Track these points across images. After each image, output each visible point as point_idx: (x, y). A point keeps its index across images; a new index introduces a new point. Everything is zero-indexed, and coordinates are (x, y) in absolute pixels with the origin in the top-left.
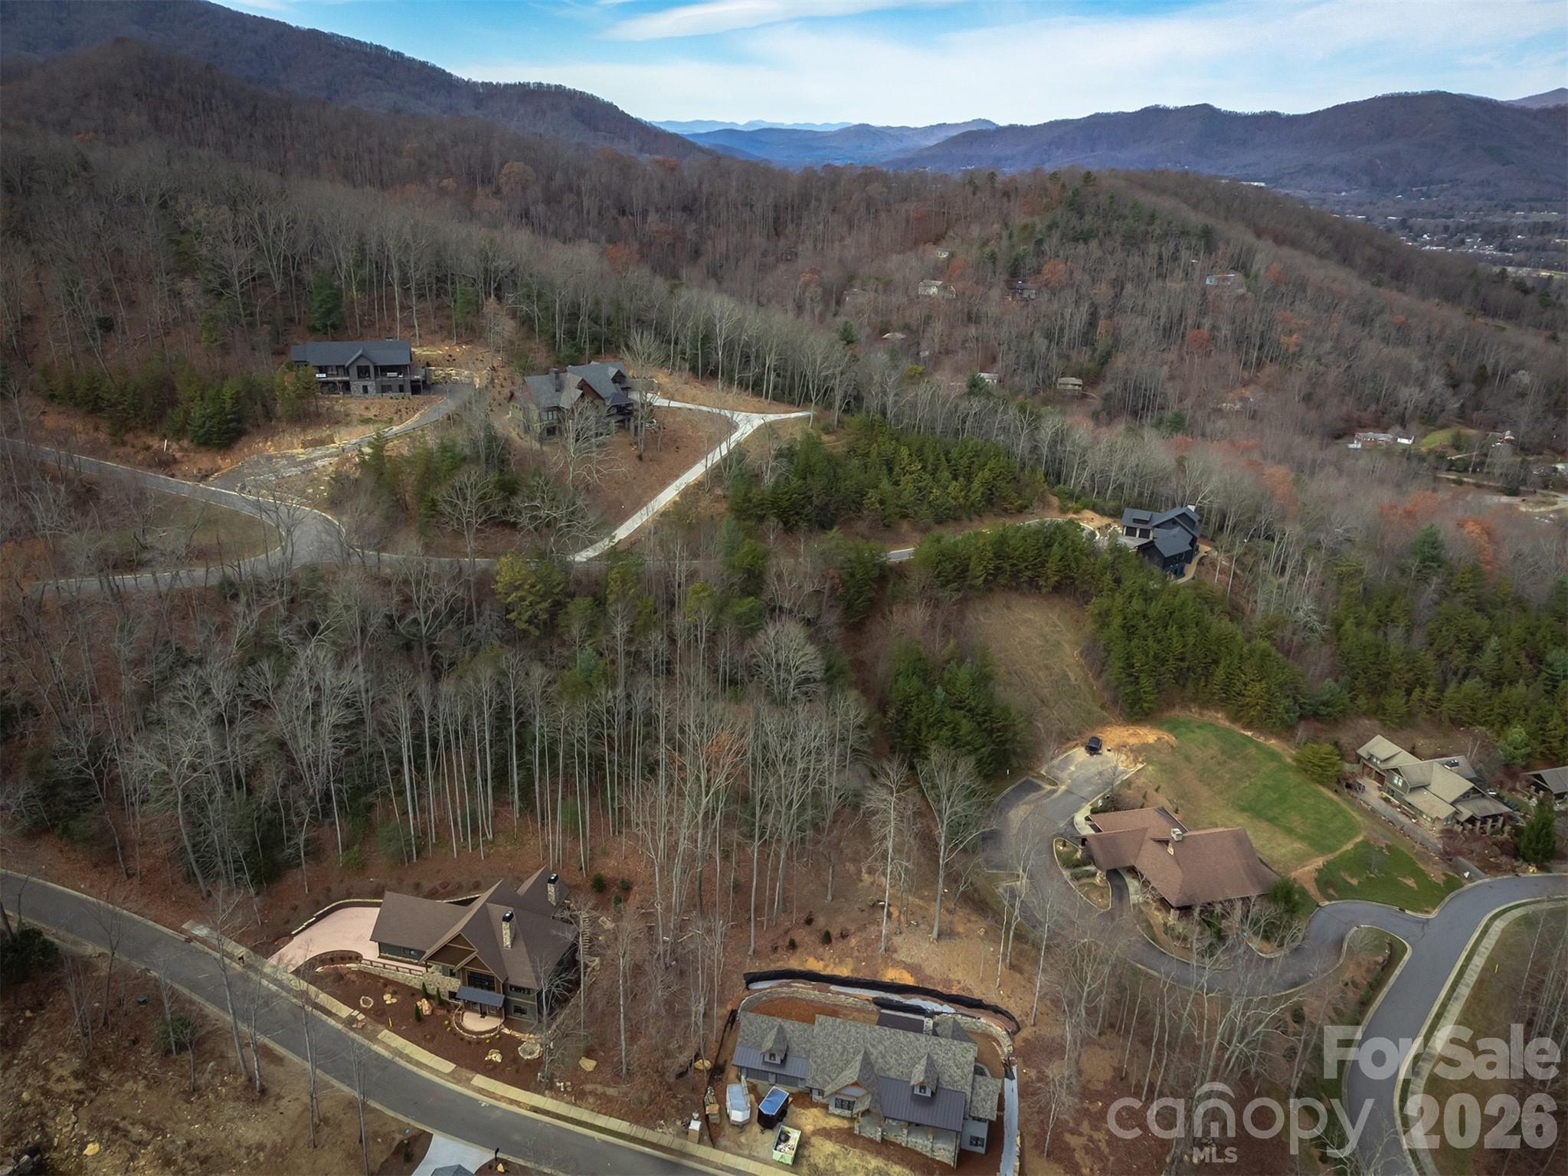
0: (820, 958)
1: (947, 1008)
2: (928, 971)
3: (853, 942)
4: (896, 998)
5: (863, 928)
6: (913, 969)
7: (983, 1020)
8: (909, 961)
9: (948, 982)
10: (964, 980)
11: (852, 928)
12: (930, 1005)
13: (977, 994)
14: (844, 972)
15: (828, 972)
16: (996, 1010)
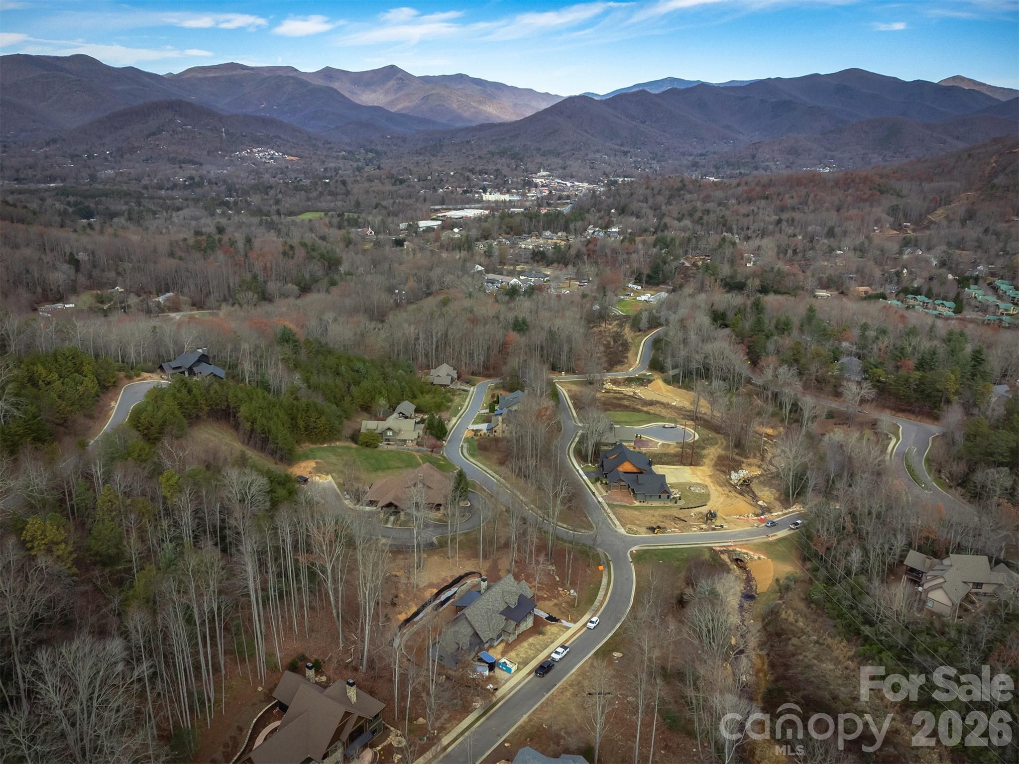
0: (400, 613)
1: (454, 590)
2: (435, 582)
3: (402, 595)
4: (437, 602)
5: (397, 588)
6: (431, 585)
7: (469, 582)
8: (425, 584)
9: (444, 580)
10: (448, 573)
11: (394, 591)
12: (448, 593)
13: (458, 575)
14: (414, 609)
15: (410, 614)
16: (467, 575)
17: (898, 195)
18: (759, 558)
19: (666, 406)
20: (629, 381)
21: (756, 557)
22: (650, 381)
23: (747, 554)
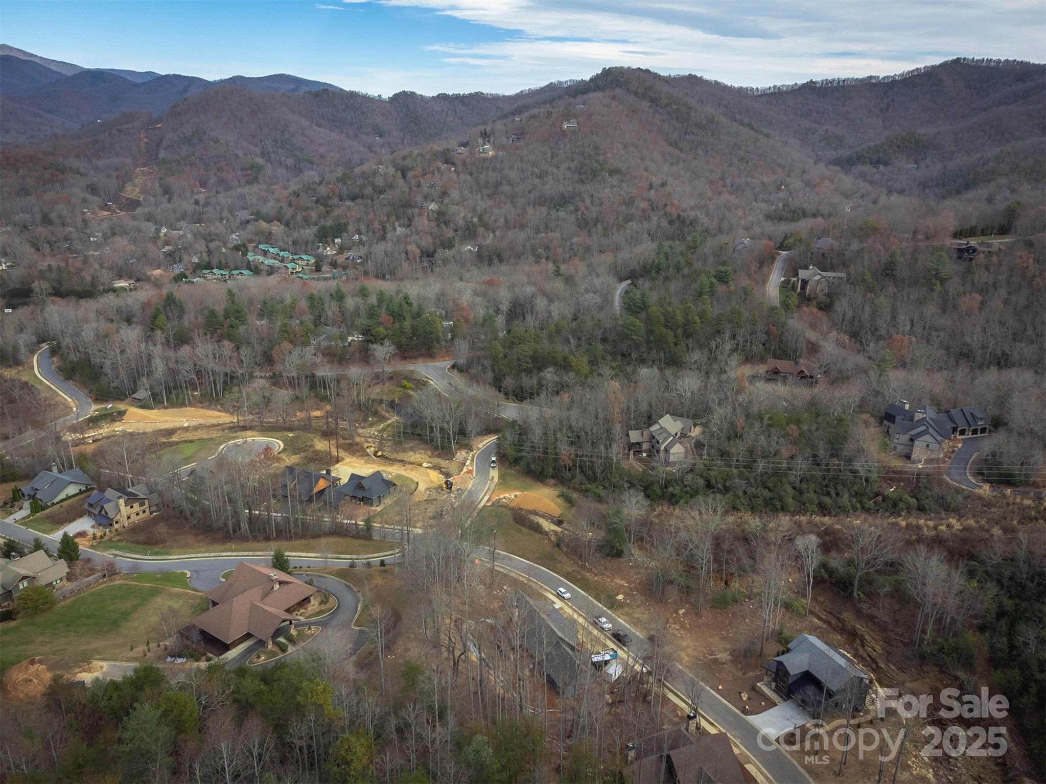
17: (79, 173)
18: (516, 496)
19: (186, 429)
20: (94, 422)
21: (513, 497)
22: (122, 414)
23: (504, 498)
